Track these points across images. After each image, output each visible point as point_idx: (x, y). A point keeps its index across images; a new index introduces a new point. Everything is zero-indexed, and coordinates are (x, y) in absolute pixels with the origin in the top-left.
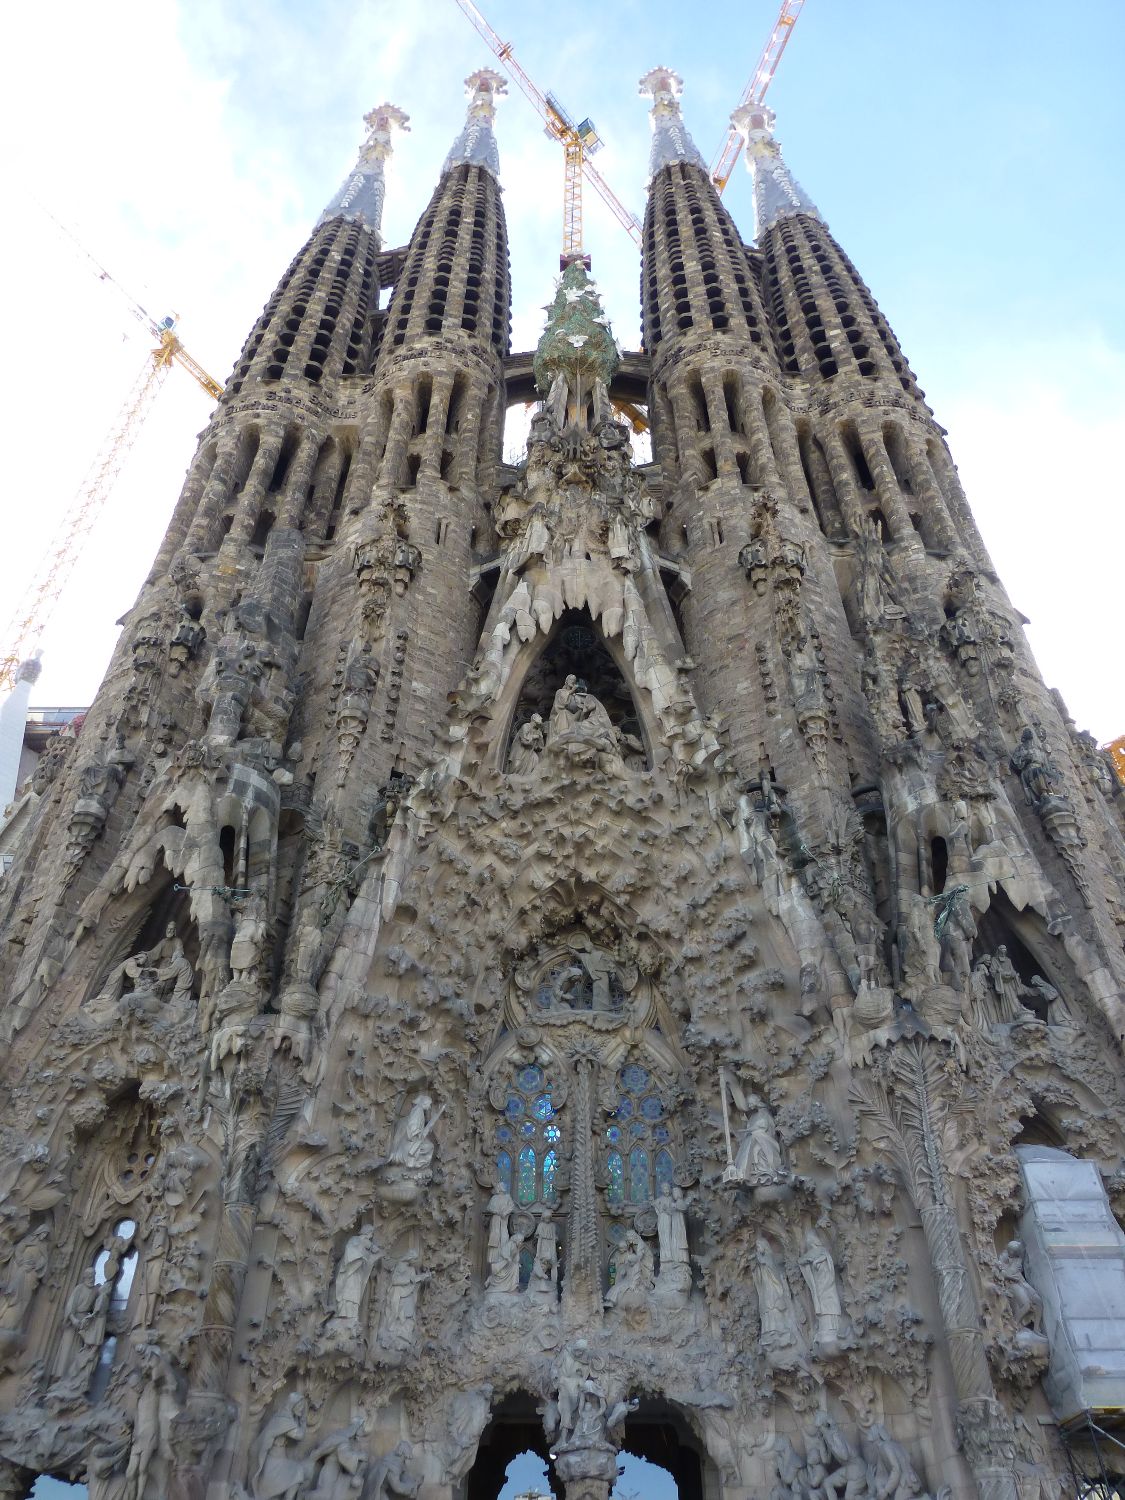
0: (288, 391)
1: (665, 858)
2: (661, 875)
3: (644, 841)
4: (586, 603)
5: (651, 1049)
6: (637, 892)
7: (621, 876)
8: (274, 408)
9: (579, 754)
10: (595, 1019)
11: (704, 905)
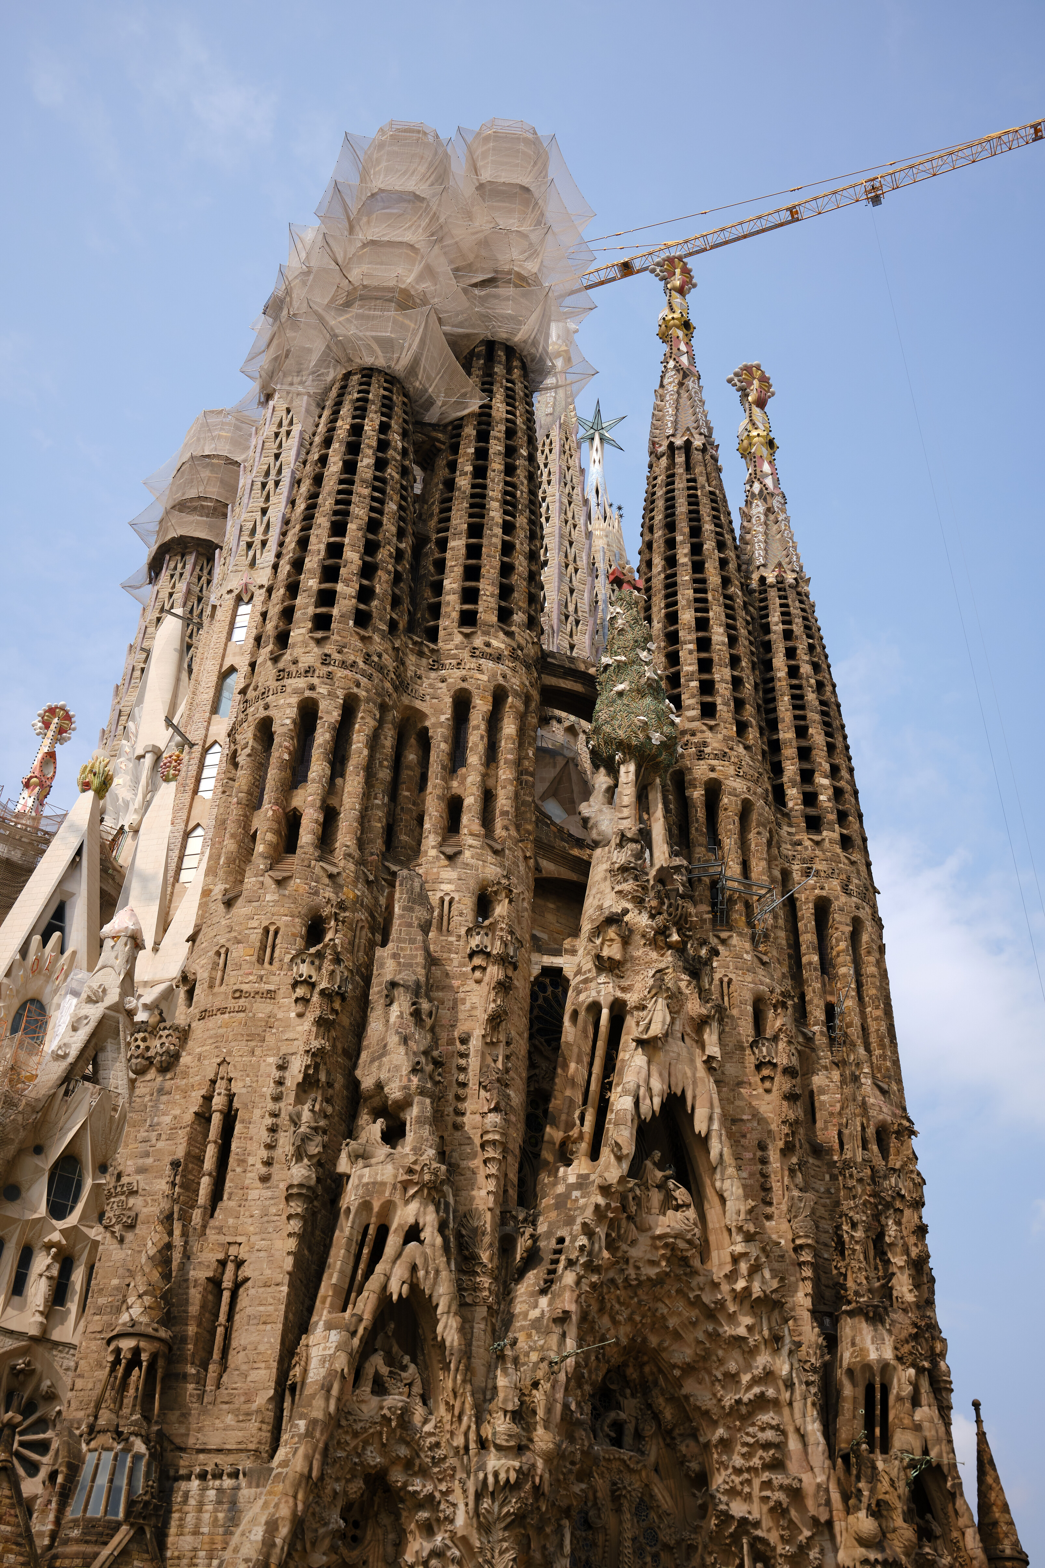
0: (380, 656)
1: (720, 1353)
2: (715, 1365)
3: (709, 1335)
4: (683, 1091)
5: (656, 1490)
6: (689, 1369)
7: (683, 1354)
8: (370, 677)
9: (682, 1250)
10: (630, 1459)
11: (746, 1404)
